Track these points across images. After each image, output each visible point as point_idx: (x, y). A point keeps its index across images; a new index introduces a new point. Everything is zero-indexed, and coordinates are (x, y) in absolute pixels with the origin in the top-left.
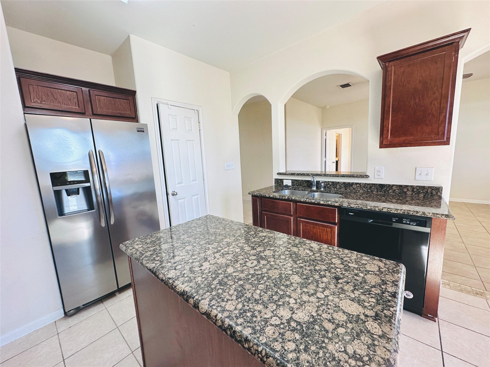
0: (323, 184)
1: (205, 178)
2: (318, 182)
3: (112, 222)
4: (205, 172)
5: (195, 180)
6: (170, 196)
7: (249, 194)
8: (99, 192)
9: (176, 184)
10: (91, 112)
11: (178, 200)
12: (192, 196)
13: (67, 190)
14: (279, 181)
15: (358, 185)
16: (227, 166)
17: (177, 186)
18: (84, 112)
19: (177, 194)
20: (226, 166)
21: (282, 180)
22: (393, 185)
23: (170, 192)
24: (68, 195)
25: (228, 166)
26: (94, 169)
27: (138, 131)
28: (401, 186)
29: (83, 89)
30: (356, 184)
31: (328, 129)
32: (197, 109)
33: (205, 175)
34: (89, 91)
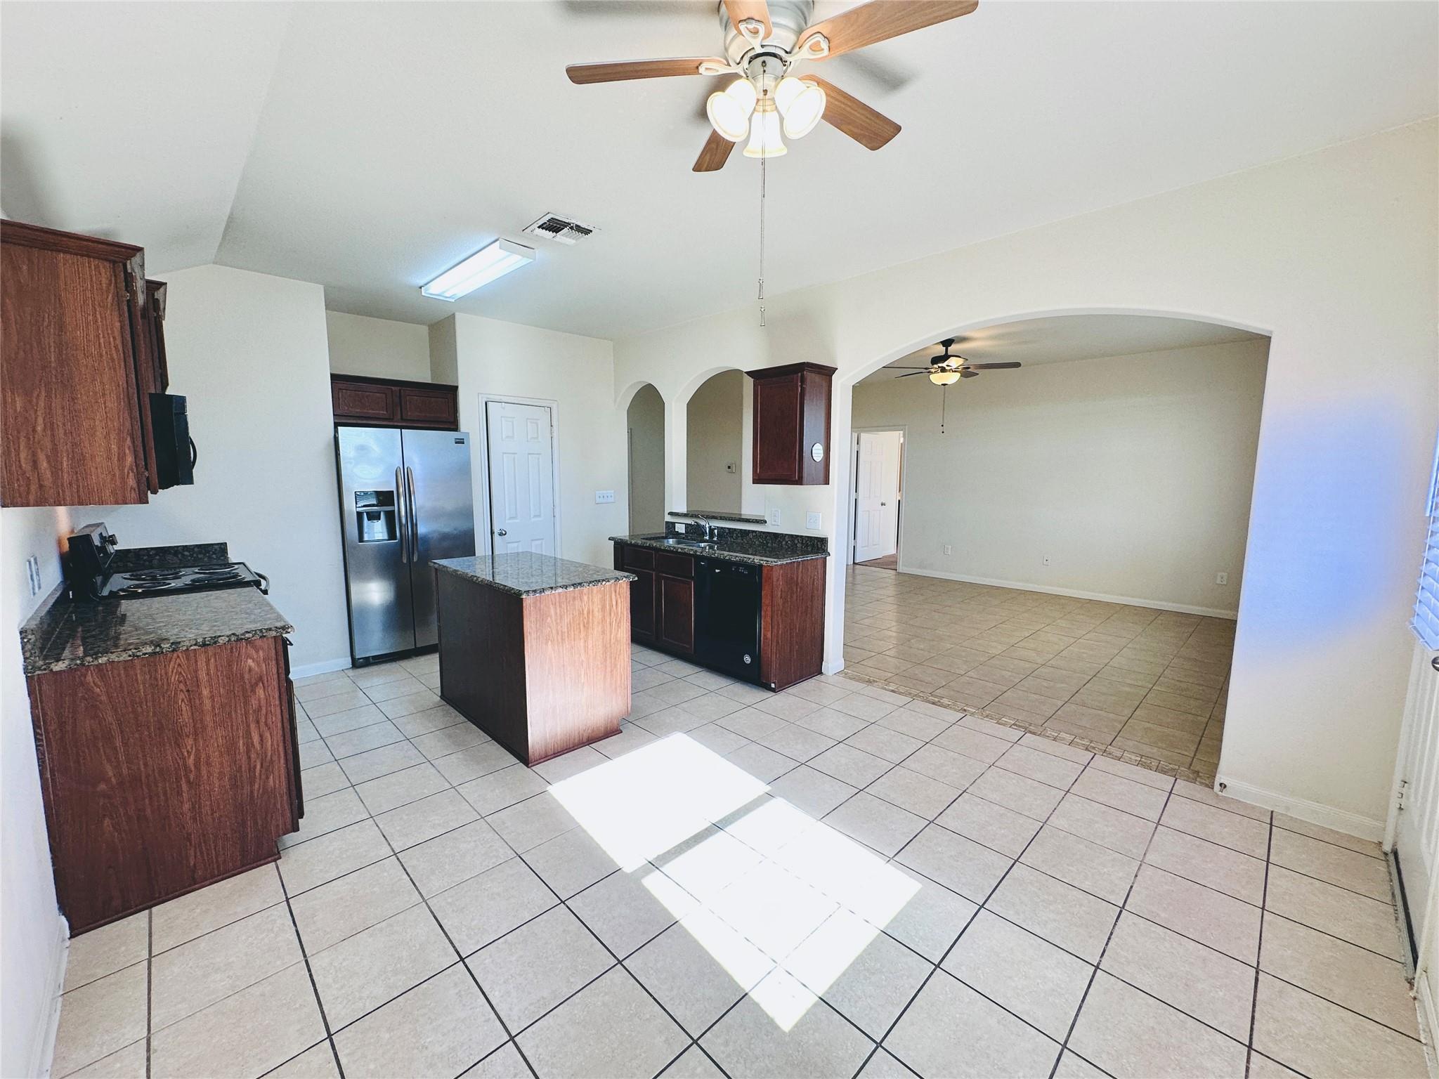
0: (716, 531)
1: (557, 514)
2: (711, 530)
3: (415, 559)
4: (557, 504)
5: (539, 516)
6: (496, 536)
7: (609, 539)
8: (404, 521)
9: (507, 518)
10: (399, 417)
11: (509, 543)
12: (532, 540)
13: (368, 514)
14: (671, 526)
15: (754, 534)
16: (600, 497)
17: (507, 522)
18: (392, 417)
19: (505, 534)
20: (597, 497)
21: (673, 524)
22: (786, 535)
23: (496, 530)
24: (369, 519)
25: (602, 496)
26: (401, 490)
27: (456, 443)
29: (394, 388)
30: (753, 531)
31: (863, 432)
32: (550, 405)
33: (557, 509)
34: (400, 390)
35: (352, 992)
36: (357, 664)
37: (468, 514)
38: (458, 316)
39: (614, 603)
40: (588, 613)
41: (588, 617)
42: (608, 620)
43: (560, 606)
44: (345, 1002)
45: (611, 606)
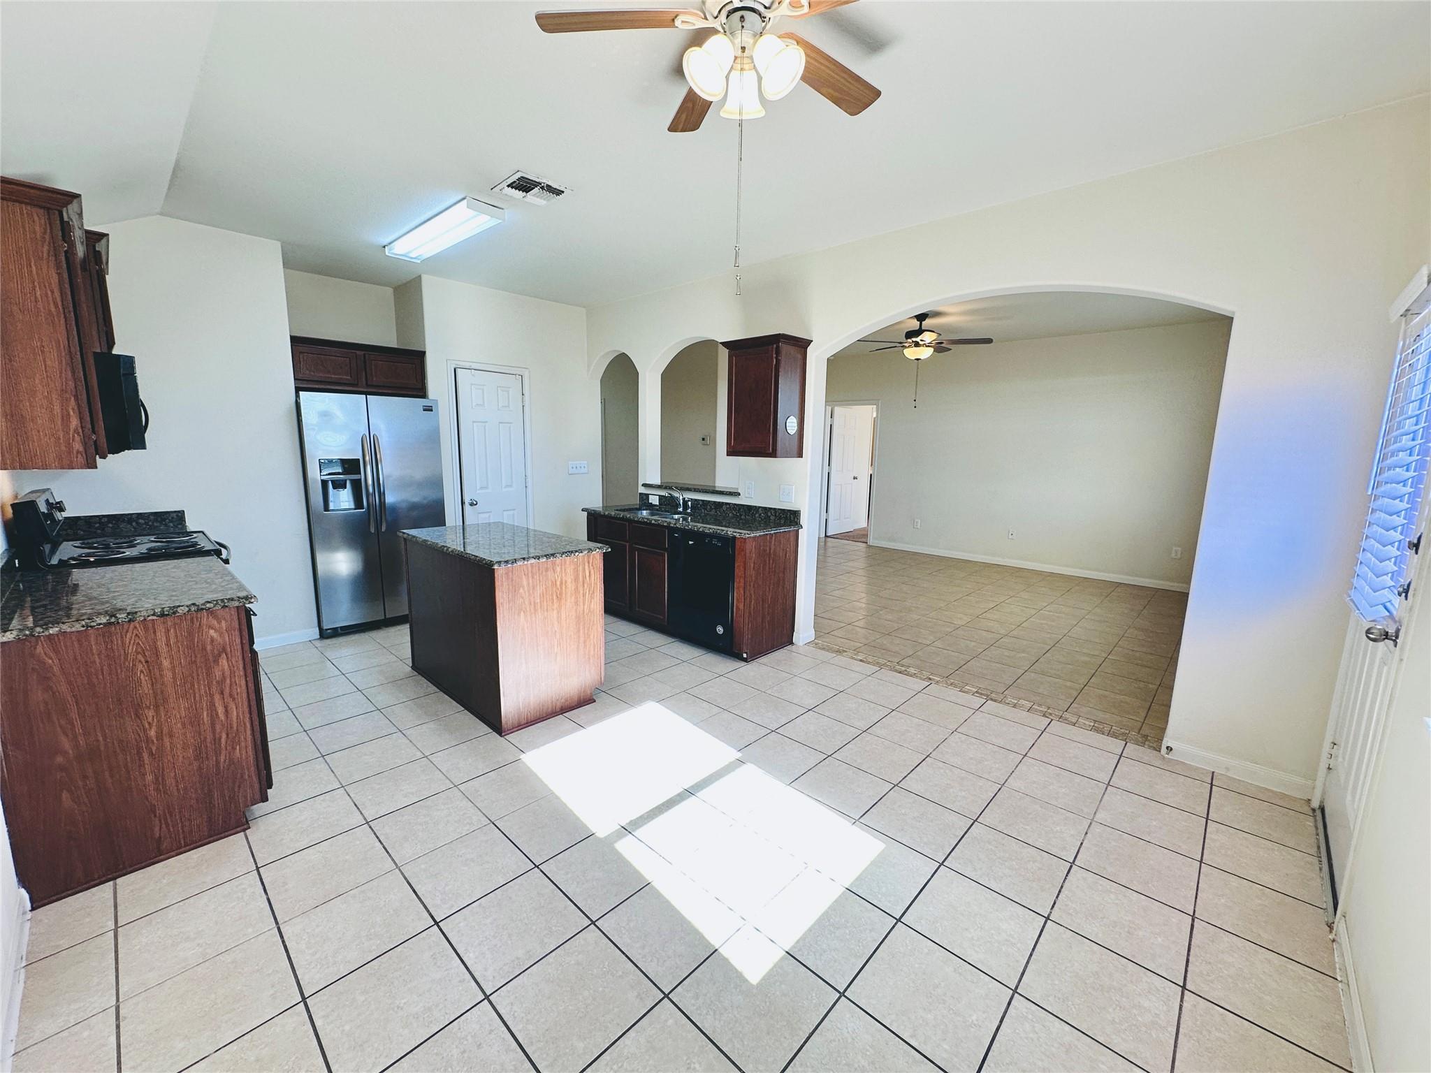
0: (690, 503)
1: (529, 485)
2: (685, 502)
3: (384, 529)
4: (529, 474)
5: (511, 486)
6: (467, 506)
7: (583, 510)
8: (371, 489)
9: (478, 488)
10: (364, 383)
11: (480, 513)
12: (504, 511)
13: (333, 482)
14: (645, 497)
15: (728, 506)
16: (573, 468)
17: (478, 492)
18: (356, 383)
19: (476, 504)
20: (570, 468)
21: (647, 495)
22: (760, 507)
23: (467, 501)
24: (334, 488)
26: (367, 458)
27: (424, 410)
28: (765, 508)
29: (358, 352)
30: (727, 504)
31: (837, 405)
32: (521, 373)
33: (529, 480)
34: (365, 354)
35: (326, 957)
36: (325, 634)
37: (437, 483)
38: (425, 278)
39: (587, 574)
40: (561, 583)
41: (561, 588)
42: (581, 592)
43: (533, 578)
44: (319, 967)
45: (584, 577)
